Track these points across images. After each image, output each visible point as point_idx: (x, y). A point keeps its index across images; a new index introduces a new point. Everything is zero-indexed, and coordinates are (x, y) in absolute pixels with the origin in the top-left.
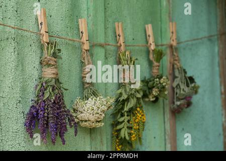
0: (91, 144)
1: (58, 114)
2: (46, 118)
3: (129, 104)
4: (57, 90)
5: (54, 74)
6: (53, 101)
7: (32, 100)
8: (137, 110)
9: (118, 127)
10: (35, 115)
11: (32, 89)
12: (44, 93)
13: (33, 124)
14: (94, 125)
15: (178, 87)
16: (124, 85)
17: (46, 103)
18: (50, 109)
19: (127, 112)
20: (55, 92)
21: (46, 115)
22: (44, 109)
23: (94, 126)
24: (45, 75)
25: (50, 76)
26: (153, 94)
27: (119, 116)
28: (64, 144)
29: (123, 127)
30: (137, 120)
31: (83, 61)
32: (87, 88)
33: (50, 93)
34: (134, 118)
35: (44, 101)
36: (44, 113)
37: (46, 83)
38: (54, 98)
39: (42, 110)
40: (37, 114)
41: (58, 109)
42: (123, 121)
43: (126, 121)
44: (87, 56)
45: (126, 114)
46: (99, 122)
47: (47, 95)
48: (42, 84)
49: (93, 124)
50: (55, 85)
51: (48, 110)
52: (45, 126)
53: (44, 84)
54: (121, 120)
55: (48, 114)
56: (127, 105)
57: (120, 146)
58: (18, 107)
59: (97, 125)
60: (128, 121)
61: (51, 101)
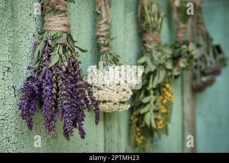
0: (105, 135)
1: (72, 90)
2: (55, 97)
3: (156, 78)
4: (69, 52)
5: (65, 25)
6: (64, 70)
7: (29, 68)
8: (165, 87)
9: (142, 111)
10: (37, 92)
11: (28, 50)
12: (49, 56)
13: (32, 107)
14: (115, 108)
15: (203, 59)
16: (149, 52)
17: (54, 72)
18: (60, 82)
19: (154, 89)
20: (67, 54)
21: (54, 91)
22: (51, 81)
23: (115, 110)
24: (50, 26)
25: (59, 29)
26: (179, 67)
27: (142, 95)
28: (83, 137)
29: (149, 111)
30: (165, 101)
31: (99, 12)
32: (104, 52)
33: (61, 56)
34: (161, 97)
35: (51, 69)
36: (51, 89)
37: (53, 40)
38: (66, 64)
39: (48, 84)
40: (41, 89)
41: (72, 82)
42: (149, 103)
43: (152, 102)
44: (105, 5)
45: (152, 92)
46: (123, 103)
47: (55, 59)
48: (46, 42)
49: (116, 106)
50: (67, 43)
51: (57, 84)
52: (53, 109)
53: (50, 42)
54: (145, 100)
55: (58, 90)
56: (153, 80)
57: (142, 138)
58: (6, 79)
59: (121, 107)
60: (155, 103)
61: (61, 70)
